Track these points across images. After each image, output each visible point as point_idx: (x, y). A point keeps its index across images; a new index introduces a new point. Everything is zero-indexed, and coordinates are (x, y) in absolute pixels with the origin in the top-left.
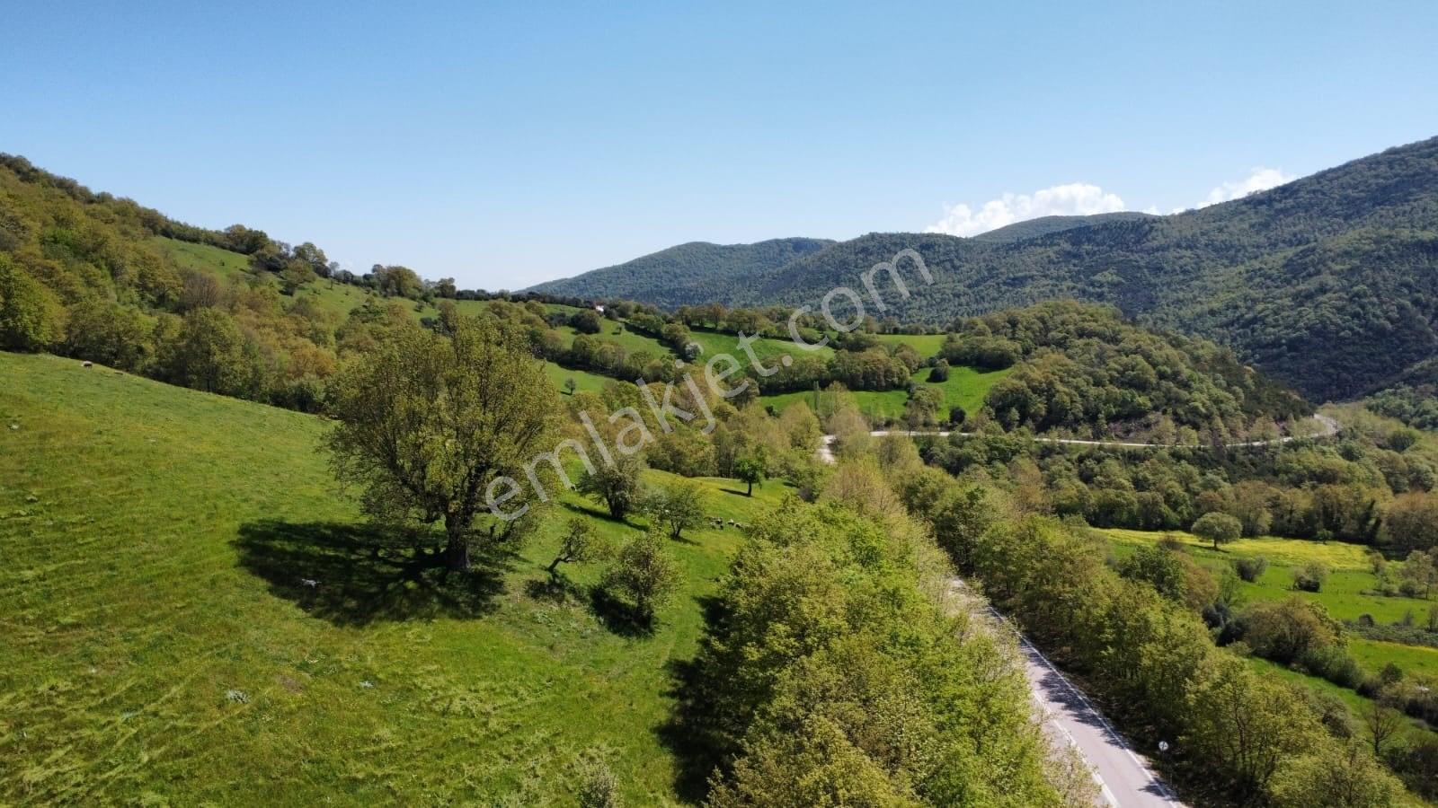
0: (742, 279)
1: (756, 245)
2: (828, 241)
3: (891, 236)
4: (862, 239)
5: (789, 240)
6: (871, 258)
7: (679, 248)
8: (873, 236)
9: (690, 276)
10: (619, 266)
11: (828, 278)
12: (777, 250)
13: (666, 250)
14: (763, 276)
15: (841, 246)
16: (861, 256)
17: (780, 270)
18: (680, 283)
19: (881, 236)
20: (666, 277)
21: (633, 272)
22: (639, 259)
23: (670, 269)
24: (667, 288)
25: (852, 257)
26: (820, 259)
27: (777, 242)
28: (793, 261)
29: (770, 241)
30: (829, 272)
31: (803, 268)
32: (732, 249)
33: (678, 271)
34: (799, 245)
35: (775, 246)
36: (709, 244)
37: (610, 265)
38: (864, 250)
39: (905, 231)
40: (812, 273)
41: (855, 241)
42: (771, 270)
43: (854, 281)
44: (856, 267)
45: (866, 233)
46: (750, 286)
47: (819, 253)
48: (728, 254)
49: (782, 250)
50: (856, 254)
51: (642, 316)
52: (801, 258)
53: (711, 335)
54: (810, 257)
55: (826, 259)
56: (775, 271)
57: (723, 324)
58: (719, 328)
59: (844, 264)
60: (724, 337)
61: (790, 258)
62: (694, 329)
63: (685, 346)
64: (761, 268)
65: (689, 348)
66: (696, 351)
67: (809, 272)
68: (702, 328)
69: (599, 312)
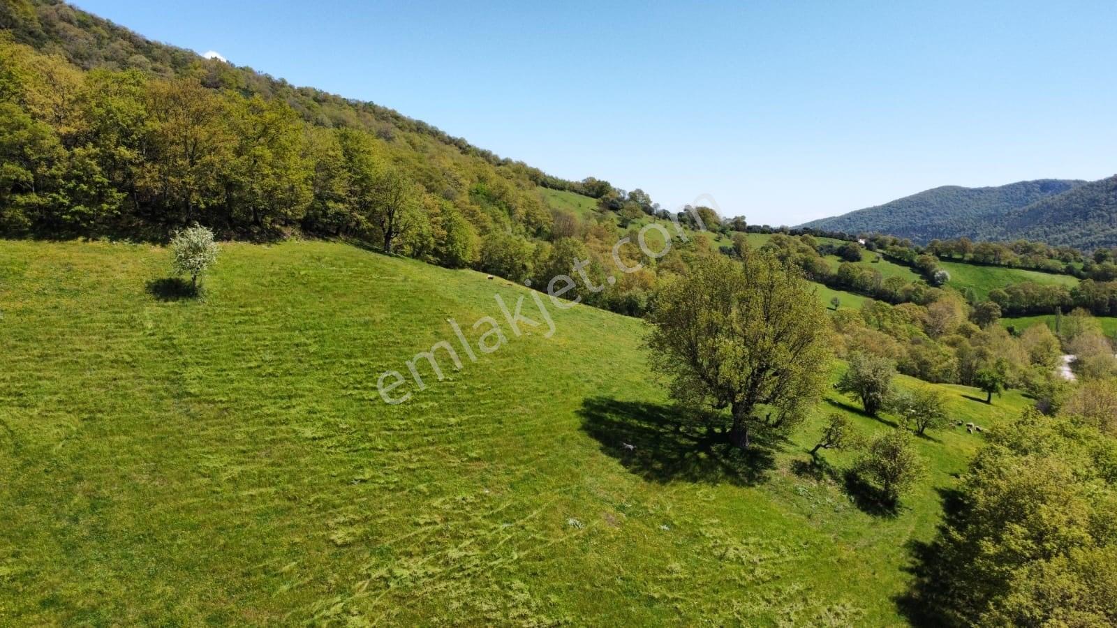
0: (989, 217)
1: (1003, 187)
2: (1078, 182)
5: (1037, 182)
7: (932, 191)
9: (940, 215)
11: (1075, 215)
12: (1024, 191)
13: (920, 194)
14: (1009, 214)
15: (1092, 186)
16: (1112, 193)
17: (1026, 208)
18: (931, 221)
20: (920, 215)
21: (891, 212)
22: (897, 201)
23: (923, 208)
24: (920, 225)
25: (1104, 195)
26: (1067, 198)
27: (1024, 184)
28: (1038, 200)
29: (1018, 184)
30: (1077, 209)
31: (1049, 207)
32: (980, 191)
33: (931, 210)
34: (1047, 186)
35: (1022, 187)
36: (960, 188)
38: (1116, 188)
40: (1059, 210)
41: (1107, 181)
42: (1017, 209)
43: (1103, 217)
44: (1107, 204)
46: (996, 222)
47: (1067, 193)
48: (976, 196)
49: (1028, 191)
50: (1108, 192)
51: (896, 247)
52: (1048, 198)
53: (958, 264)
54: (1057, 197)
55: (1074, 197)
56: (1021, 210)
57: (970, 256)
58: (966, 259)
59: (1094, 202)
60: (970, 266)
61: (1036, 198)
62: (943, 259)
63: (934, 274)
64: (1008, 207)
65: (937, 275)
66: (944, 277)
67: (1055, 210)
68: (950, 259)
69: (861, 244)
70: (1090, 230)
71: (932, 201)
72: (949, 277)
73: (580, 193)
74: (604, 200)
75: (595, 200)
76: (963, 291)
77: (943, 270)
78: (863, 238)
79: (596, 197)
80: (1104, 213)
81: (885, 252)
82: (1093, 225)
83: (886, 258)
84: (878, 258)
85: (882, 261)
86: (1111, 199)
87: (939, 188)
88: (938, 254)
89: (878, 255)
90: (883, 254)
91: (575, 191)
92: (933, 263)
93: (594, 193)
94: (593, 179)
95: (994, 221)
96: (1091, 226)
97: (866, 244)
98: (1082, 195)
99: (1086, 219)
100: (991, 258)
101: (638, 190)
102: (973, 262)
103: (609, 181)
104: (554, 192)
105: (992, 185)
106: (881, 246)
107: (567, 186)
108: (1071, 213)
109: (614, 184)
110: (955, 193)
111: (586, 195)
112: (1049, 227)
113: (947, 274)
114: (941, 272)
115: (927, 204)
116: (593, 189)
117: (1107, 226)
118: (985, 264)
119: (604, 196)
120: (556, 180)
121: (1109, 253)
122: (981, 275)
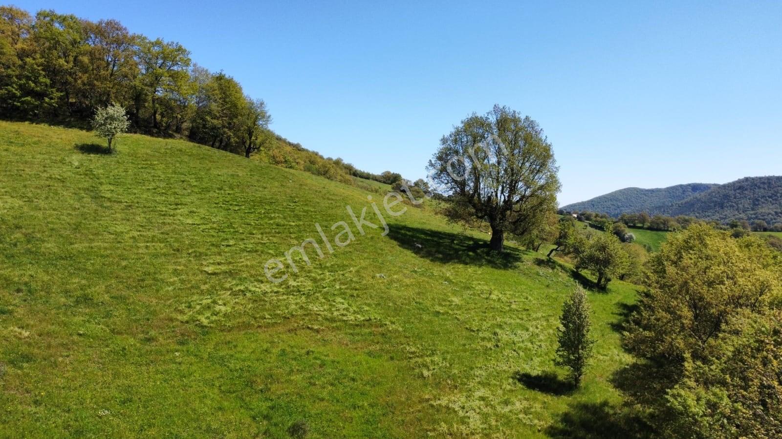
0: (659, 208)
1: (667, 188)
2: (715, 185)
3: (760, 178)
4: (739, 181)
5: (689, 185)
6: (746, 192)
7: (620, 191)
8: (747, 179)
9: (627, 207)
10: (585, 202)
11: (715, 206)
12: (681, 191)
13: (612, 193)
14: (672, 206)
15: (724, 186)
16: (738, 191)
17: (683, 201)
18: (621, 211)
19: (753, 179)
20: (613, 207)
21: (593, 205)
22: (597, 198)
23: (615, 203)
24: (613, 213)
25: (733, 192)
26: (709, 195)
27: (681, 186)
28: (691, 196)
29: (677, 186)
30: (716, 202)
31: (698, 200)
32: (652, 191)
33: (620, 204)
34: (695, 187)
35: (680, 188)
36: (638, 188)
37: (580, 201)
38: (740, 188)
39: (771, 175)
40: (705, 202)
41: (734, 183)
42: (677, 202)
43: (734, 206)
44: (735, 198)
45: (742, 177)
46: (664, 211)
47: (709, 191)
48: (649, 193)
49: (684, 191)
50: (735, 191)
51: (599, 219)
52: (697, 195)
53: (640, 230)
54: (703, 194)
55: (714, 194)
56: (680, 202)
57: (647, 225)
58: (645, 226)
59: (726, 197)
60: (648, 231)
61: (690, 196)
62: (630, 227)
63: (624, 235)
64: (671, 202)
65: (626, 236)
66: (631, 238)
67: (702, 202)
68: (634, 227)
69: (574, 217)
70: (726, 215)
71: (620, 198)
72: (635, 238)
73: (380, 182)
74: (397, 184)
75: (390, 186)
76: (645, 246)
77: (629, 233)
78: (575, 213)
79: (391, 184)
80: (734, 204)
81: (590, 222)
82: (728, 212)
83: (592, 226)
84: (586, 226)
85: (589, 228)
86: (737, 195)
87: (625, 189)
88: (626, 223)
89: (586, 224)
90: (590, 224)
91: (377, 180)
92: (623, 228)
93: (390, 182)
94: (389, 173)
95: (663, 210)
96: (726, 213)
97: (578, 217)
98: (719, 192)
99: (723, 208)
100: (662, 226)
101: (420, 179)
102: (650, 229)
103: (400, 174)
104: (362, 179)
105: (660, 187)
106: (588, 218)
107: (371, 177)
108: (712, 204)
109: (404, 176)
110: (636, 192)
111: (384, 182)
112: (699, 213)
113: (633, 236)
114: (629, 234)
115: (617, 200)
116: (389, 180)
117: (736, 212)
118: (658, 230)
119: (397, 182)
120: (364, 173)
121: (739, 224)
122: (655, 237)
